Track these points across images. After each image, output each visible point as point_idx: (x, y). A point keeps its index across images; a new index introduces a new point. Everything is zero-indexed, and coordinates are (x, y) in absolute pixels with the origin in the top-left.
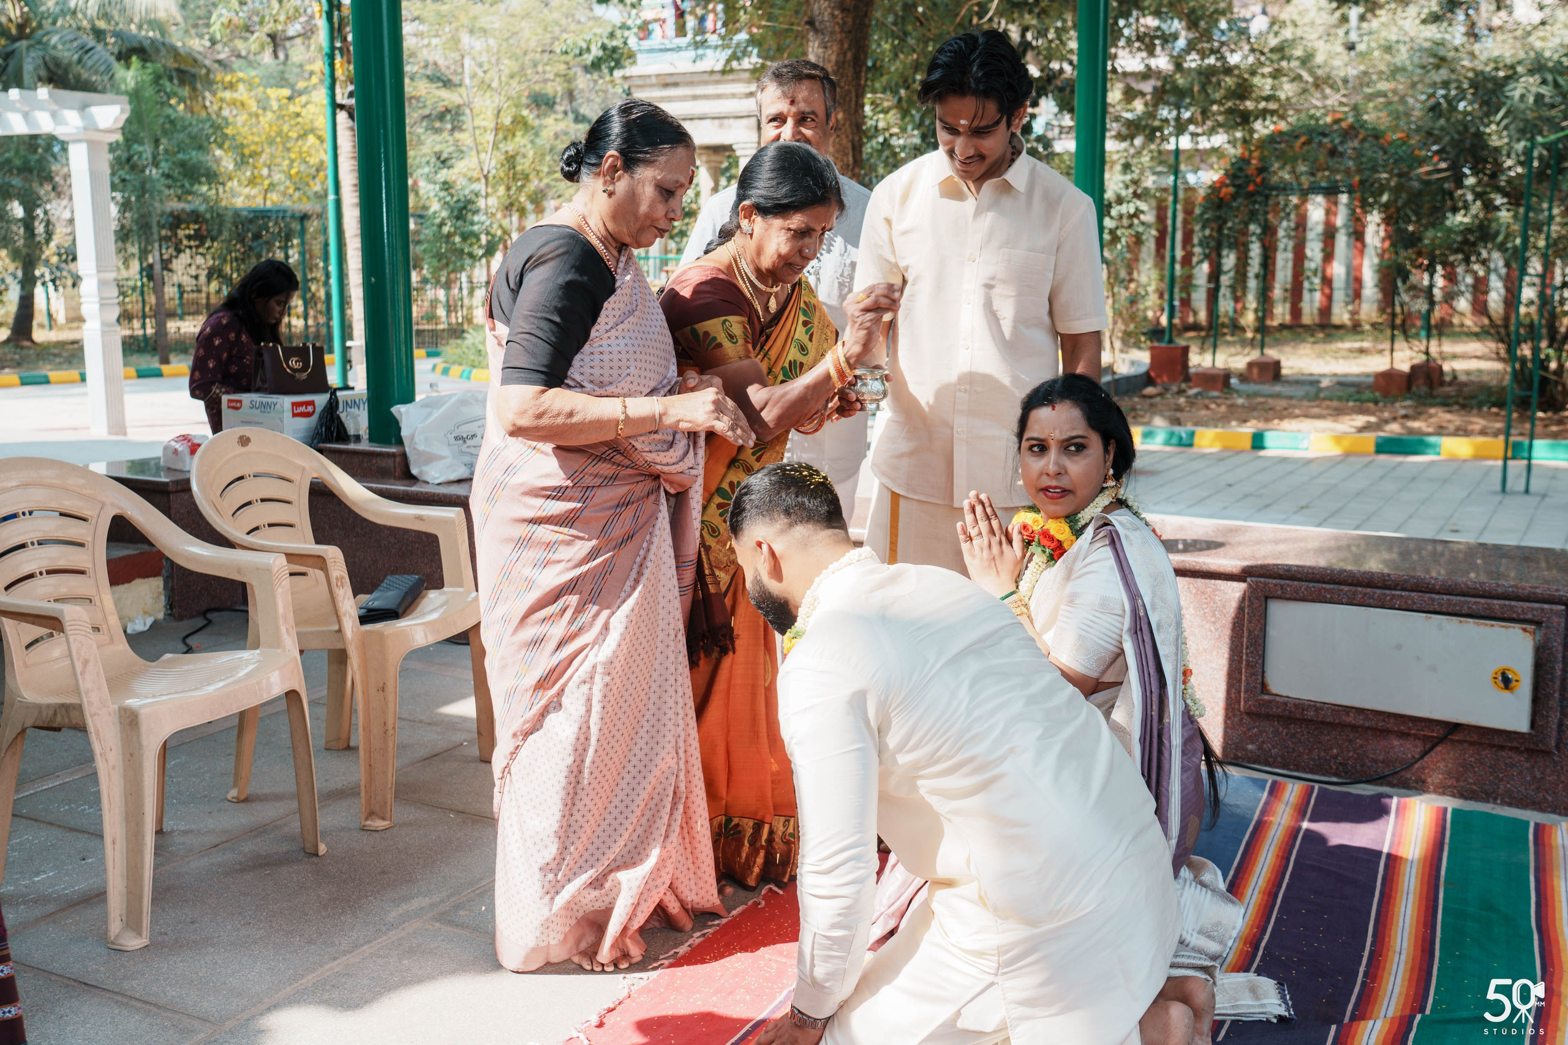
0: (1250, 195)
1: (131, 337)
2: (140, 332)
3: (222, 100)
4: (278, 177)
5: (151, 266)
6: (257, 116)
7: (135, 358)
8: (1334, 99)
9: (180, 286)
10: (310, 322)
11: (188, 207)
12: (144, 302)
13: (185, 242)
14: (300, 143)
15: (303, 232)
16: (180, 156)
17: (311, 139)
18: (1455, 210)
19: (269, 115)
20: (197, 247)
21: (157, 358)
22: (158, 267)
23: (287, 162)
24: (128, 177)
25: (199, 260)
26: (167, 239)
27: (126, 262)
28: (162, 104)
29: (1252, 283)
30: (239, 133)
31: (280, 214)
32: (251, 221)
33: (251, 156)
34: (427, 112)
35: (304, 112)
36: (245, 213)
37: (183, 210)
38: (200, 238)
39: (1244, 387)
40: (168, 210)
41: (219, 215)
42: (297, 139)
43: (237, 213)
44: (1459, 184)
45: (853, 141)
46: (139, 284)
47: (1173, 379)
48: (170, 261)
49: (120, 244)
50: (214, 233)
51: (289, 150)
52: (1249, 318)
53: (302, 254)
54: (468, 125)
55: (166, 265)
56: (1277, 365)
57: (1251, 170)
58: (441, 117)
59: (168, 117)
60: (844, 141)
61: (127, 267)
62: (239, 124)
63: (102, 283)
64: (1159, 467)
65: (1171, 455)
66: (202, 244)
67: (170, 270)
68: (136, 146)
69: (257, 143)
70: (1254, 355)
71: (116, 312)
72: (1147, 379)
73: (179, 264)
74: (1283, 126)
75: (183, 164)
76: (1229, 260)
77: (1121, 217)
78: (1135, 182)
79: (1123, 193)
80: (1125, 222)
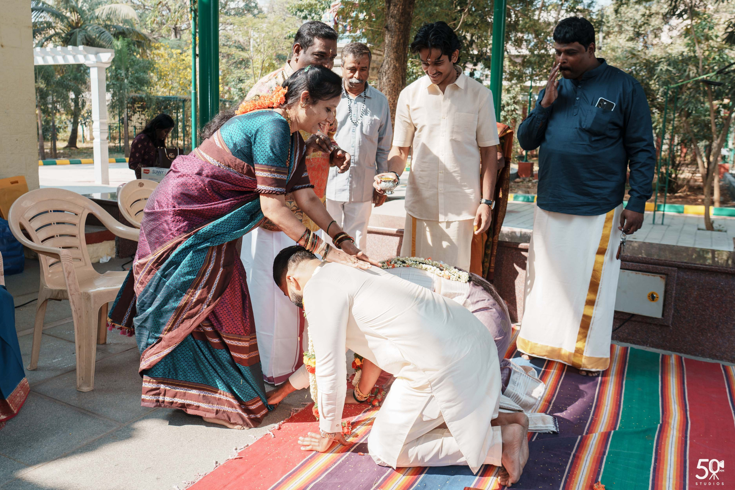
1: (115, 146)
2: (119, 145)
3: (154, 54)
4: (175, 85)
5: (123, 118)
6: (167, 60)
7: (116, 155)
9: (135, 127)
10: (186, 143)
11: (138, 95)
12: (120, 132)
13: (137, 109)
14: (184, 71)
15: (184, 107)
16: (136, 75)
17: (189, 70)
19: (173, 59)
20: (142, 111)
21: (124, 155)
22: (126, 119)
23: (178, 79)
24: (115, 83)
25: (143, 117)
26: (130, 108)
27: (114, 116)
28: (130, 54)
30: (160, 67)
31: (175, 99)
32: (163, 102)
33: (164, 76)
34: (235, 61)
35: (186, 59)
36: (161, 98)
37: (137, 97)
38: (143, 108)
40: (131, 96)
41: (150, 99)
42: (183, 70)
43: (158, 98)
45: (402, 75)
46: (118, 125)
47: (527, 176)
48: (131, 116)
49: (111, 110)
50: (148, 106)
51: (180, 74)
53: (183, 115)
54: (251, 66)
55: (129, 118)
58: (241, 63)
59: (132, 59)
60: (399, 75)
61: (114, 119)
62: (160, 63)
63: (101, 124)
64: (519, 210)
65: (524, 206)
66: (144, 110)
67: (131, 120)
68: (119, 71)
69: (167, 71)
71: (106, 135)
72: (517, 175)
73: (135, 118)
75: (137, 78)
77: (508, 111)
78: (514, 98)
79: (510, 101)
80: (510, 113)
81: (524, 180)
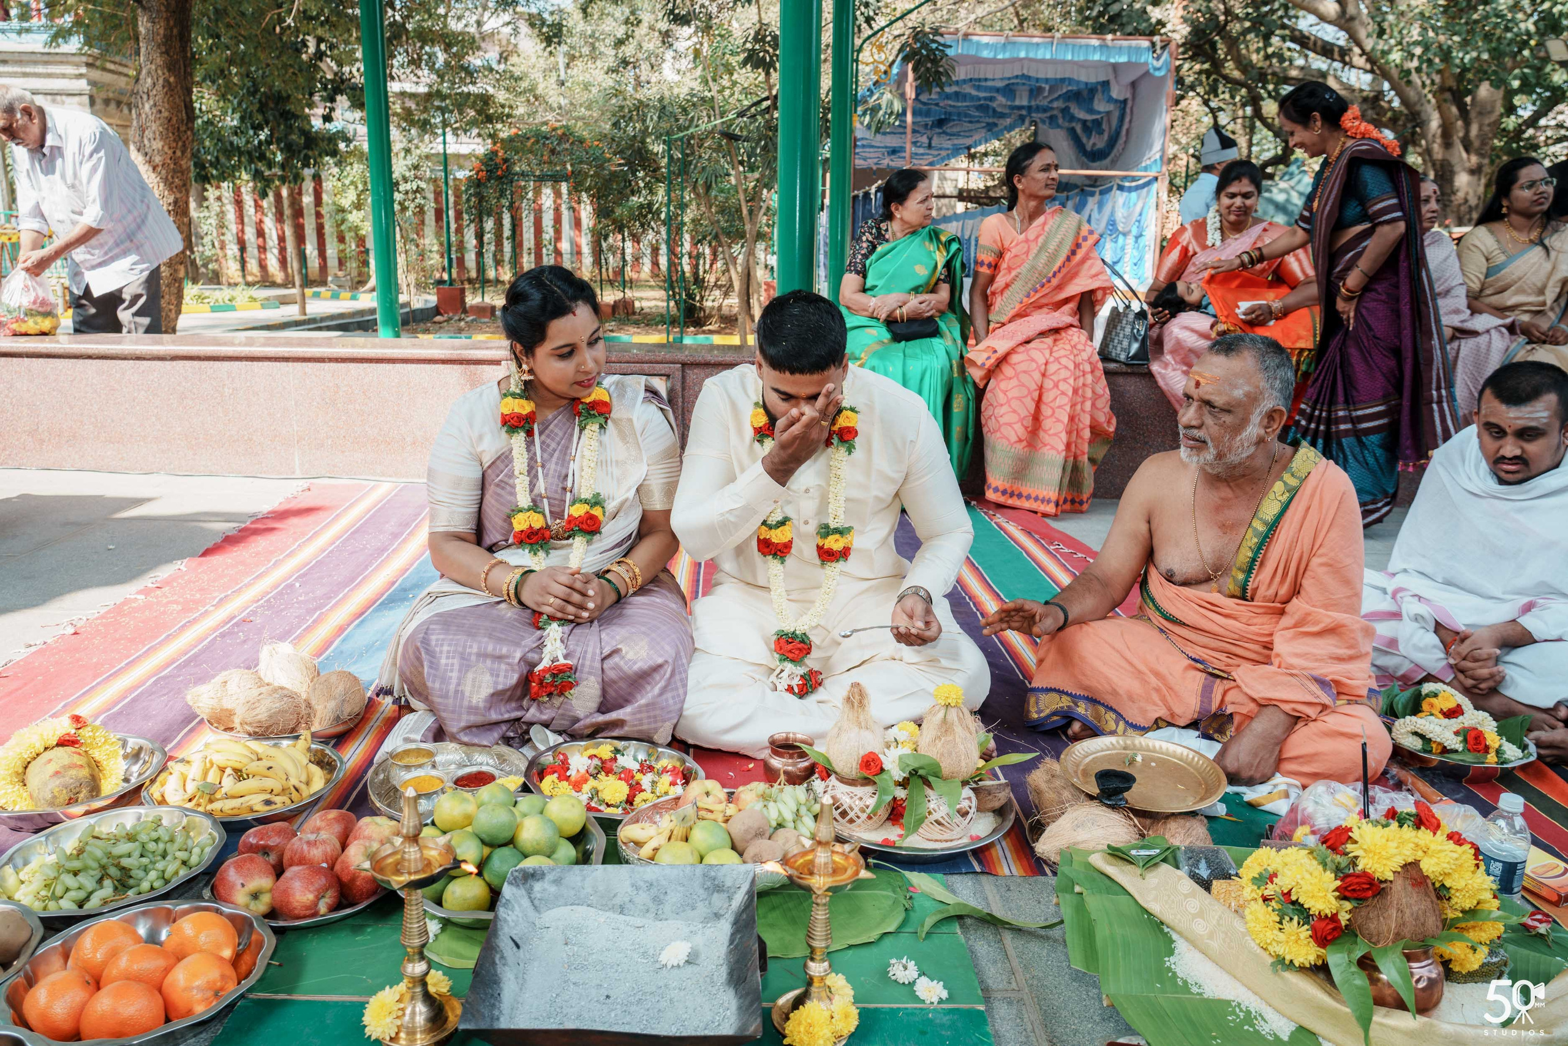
0: (500, 178)
8: (550, 117)
18: (633, 193)
44: (635, 176)
57: (499, 160)
74: (515, 130)
76: (489, 224)
77: (407, 193)
78: (416, 167)
79: (407, 174)
80: (411, 196)
81: (450, 319)
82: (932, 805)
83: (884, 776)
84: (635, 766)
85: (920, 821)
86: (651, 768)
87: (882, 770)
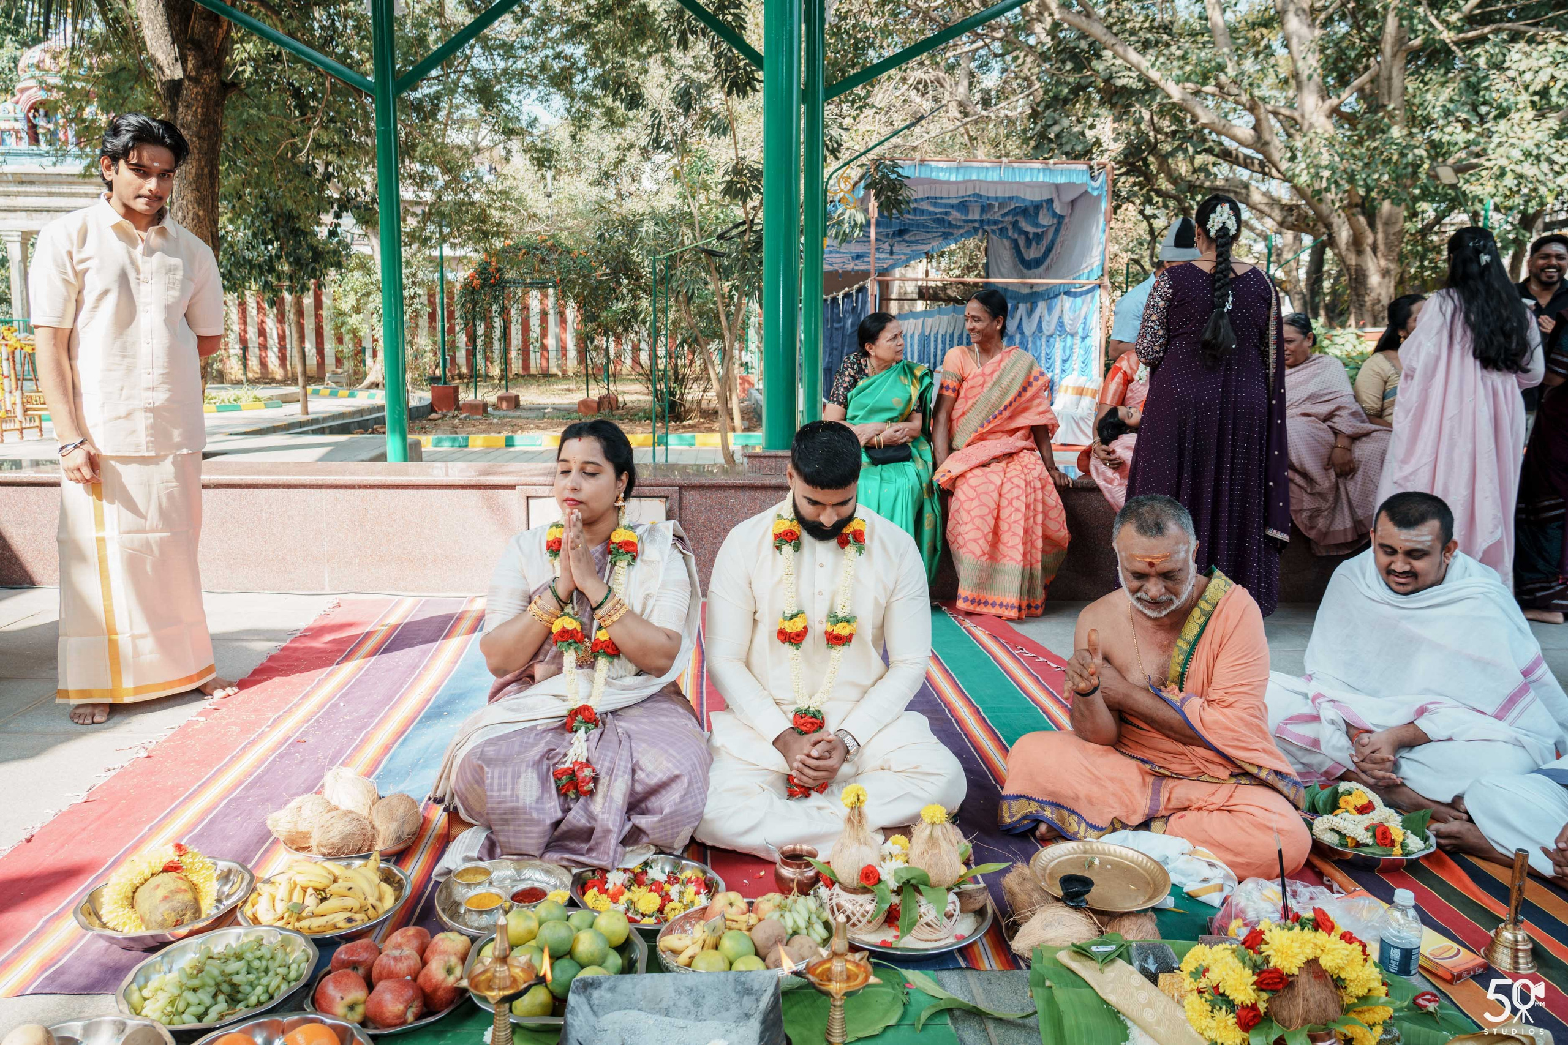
0: (492, 286)
8: (539, 227)
18: (617, 299)
29: (497, 345)
39: (496, 413)
44: (619, 284)
52: (496, 370)
56: (517, 397)
57: (492, 269)
70: (502, 393)
72: (431, 408)
74: (509, 242)
76: (481, 330)
81: (444, 416)
82: (922, 910)
83: (881, 886)
84: (663, 878)
85: (912, 925)
86: (677, 880)
87: (879, 881)
